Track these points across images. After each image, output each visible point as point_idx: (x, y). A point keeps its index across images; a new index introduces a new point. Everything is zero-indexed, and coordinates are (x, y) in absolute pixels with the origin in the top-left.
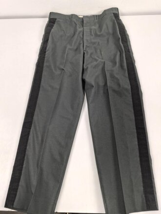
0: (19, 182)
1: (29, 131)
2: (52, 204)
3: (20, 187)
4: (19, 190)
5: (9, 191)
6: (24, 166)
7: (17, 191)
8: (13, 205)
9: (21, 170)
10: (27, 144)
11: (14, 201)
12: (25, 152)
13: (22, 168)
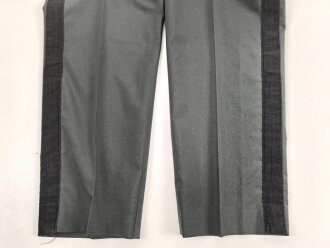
0: (58, 183)
1: (60, 82)
2: (132, 210)
3: (62, 193)
4: (61, 199)
5: (41, 204)
6: (62, 151)
7: (57, 201)
8: (55, 227)
9: (59, 160)
10: (59, 107)
11: (56, 220)
12: (59, 123)
13: (59, 156)
